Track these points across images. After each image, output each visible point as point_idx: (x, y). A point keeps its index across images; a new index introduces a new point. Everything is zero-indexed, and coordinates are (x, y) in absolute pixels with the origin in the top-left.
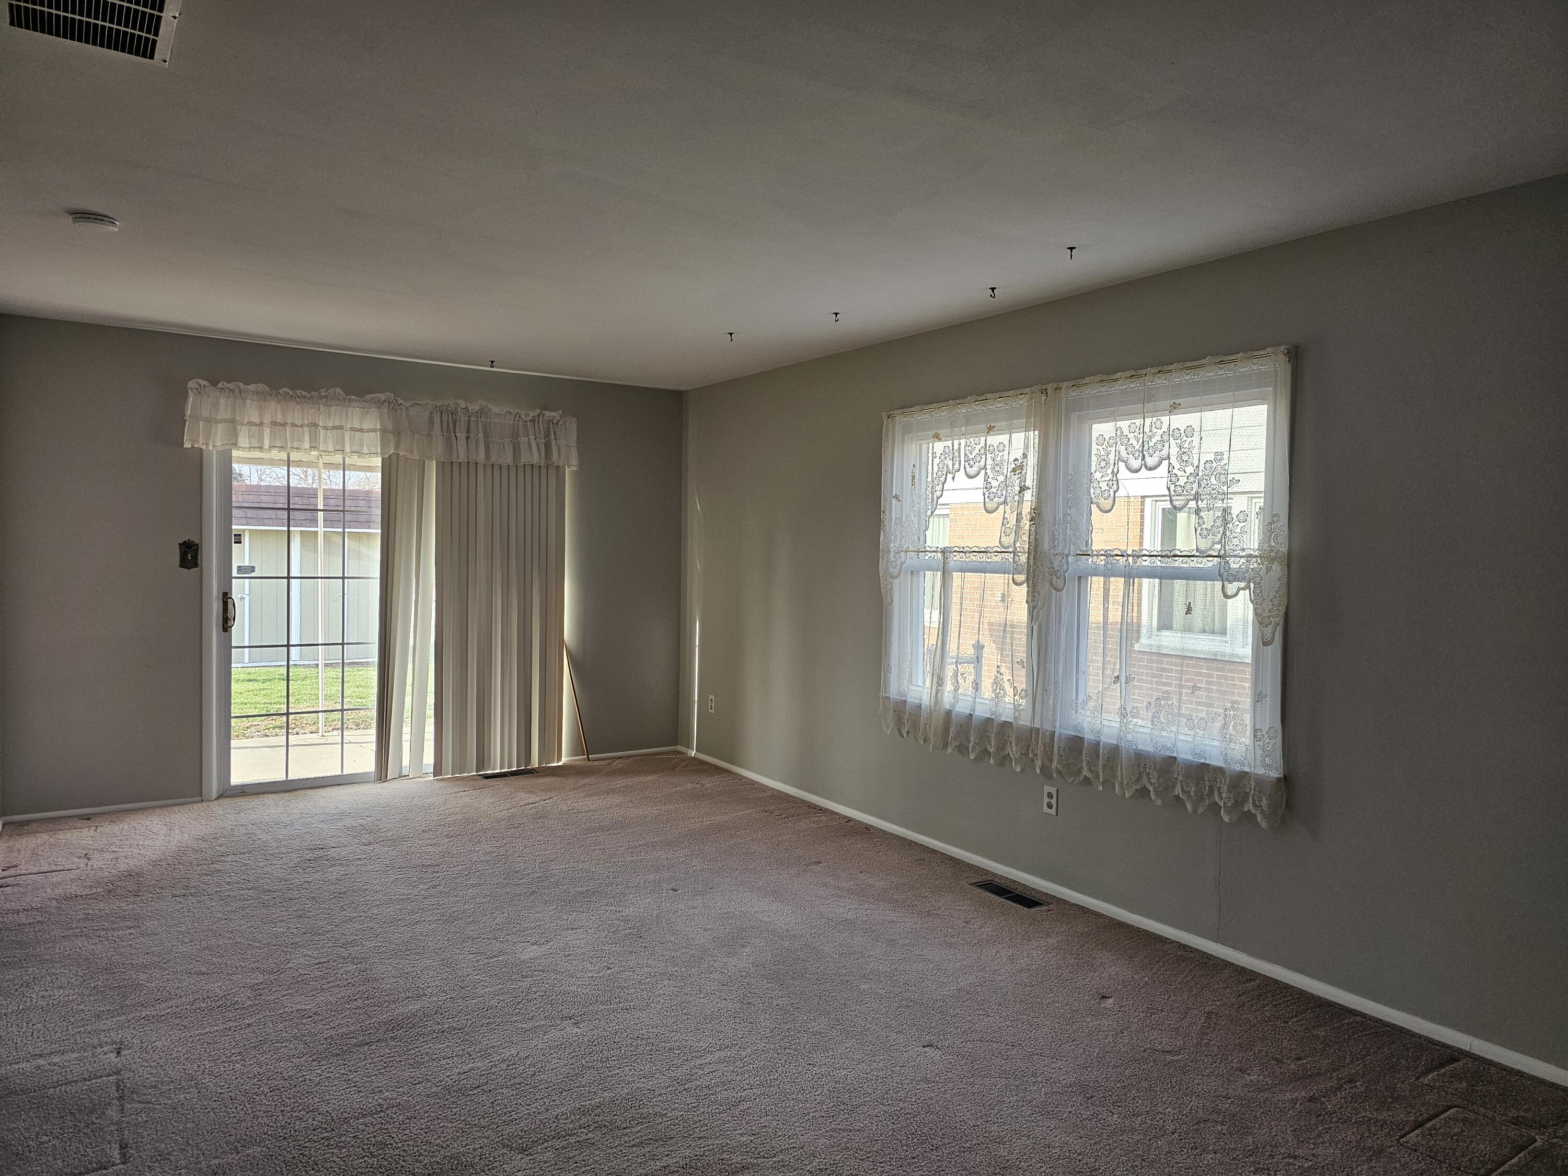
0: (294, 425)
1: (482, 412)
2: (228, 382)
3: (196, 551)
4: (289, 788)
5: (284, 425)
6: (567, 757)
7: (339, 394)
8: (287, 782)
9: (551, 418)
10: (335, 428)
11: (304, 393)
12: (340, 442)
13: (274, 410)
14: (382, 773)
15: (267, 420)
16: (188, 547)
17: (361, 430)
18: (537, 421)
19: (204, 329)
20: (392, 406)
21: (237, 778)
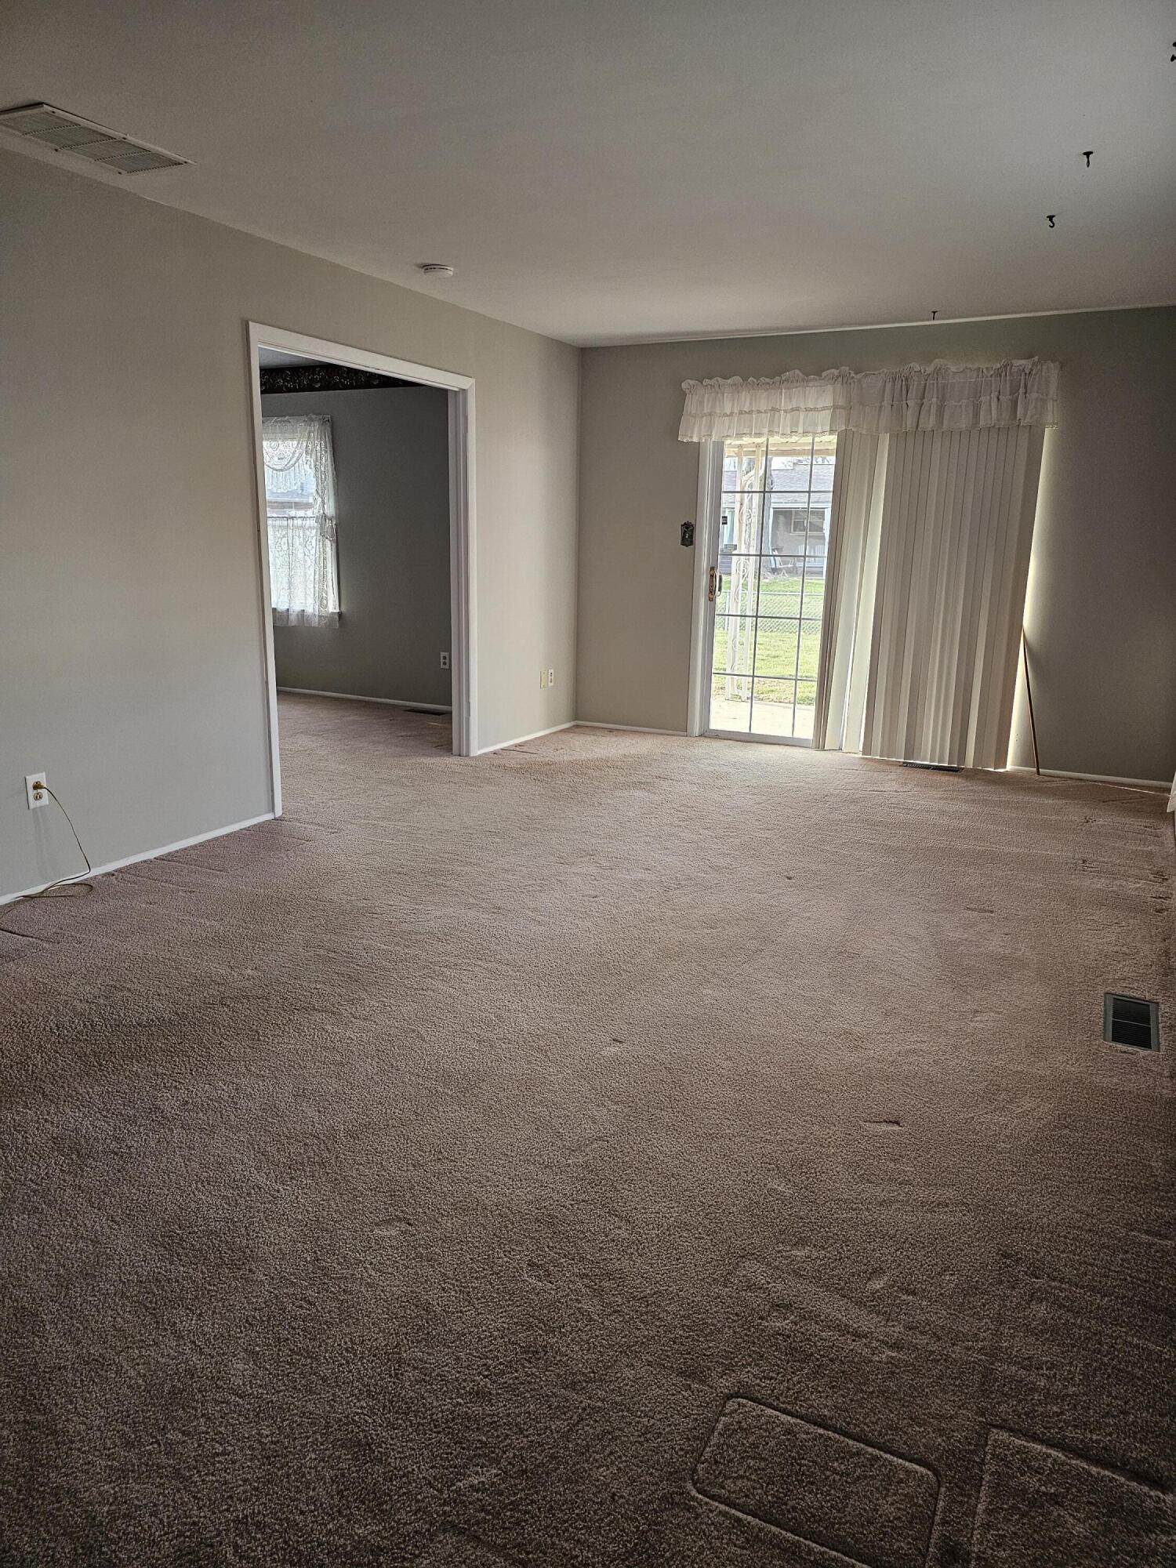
0: (759, 412)
1: (938, 371)
2: (710, 379)
3: (692, 531)
4: (749, 739)
5: (750, 412)
6: (1014, 765)
7: (798, 375)
8: (750, 734)
9: (1021, 368)
10: (792, 410)
11: (767, 380)
12: (795, 423)
13: (745, 400)
14: (819, 743)
15: (736, 411)
16: (687, 528)
17: (815, 409)
18: (1003, 374)
19: (688, 334)
20: (844, 379)
21: (716, 724)
